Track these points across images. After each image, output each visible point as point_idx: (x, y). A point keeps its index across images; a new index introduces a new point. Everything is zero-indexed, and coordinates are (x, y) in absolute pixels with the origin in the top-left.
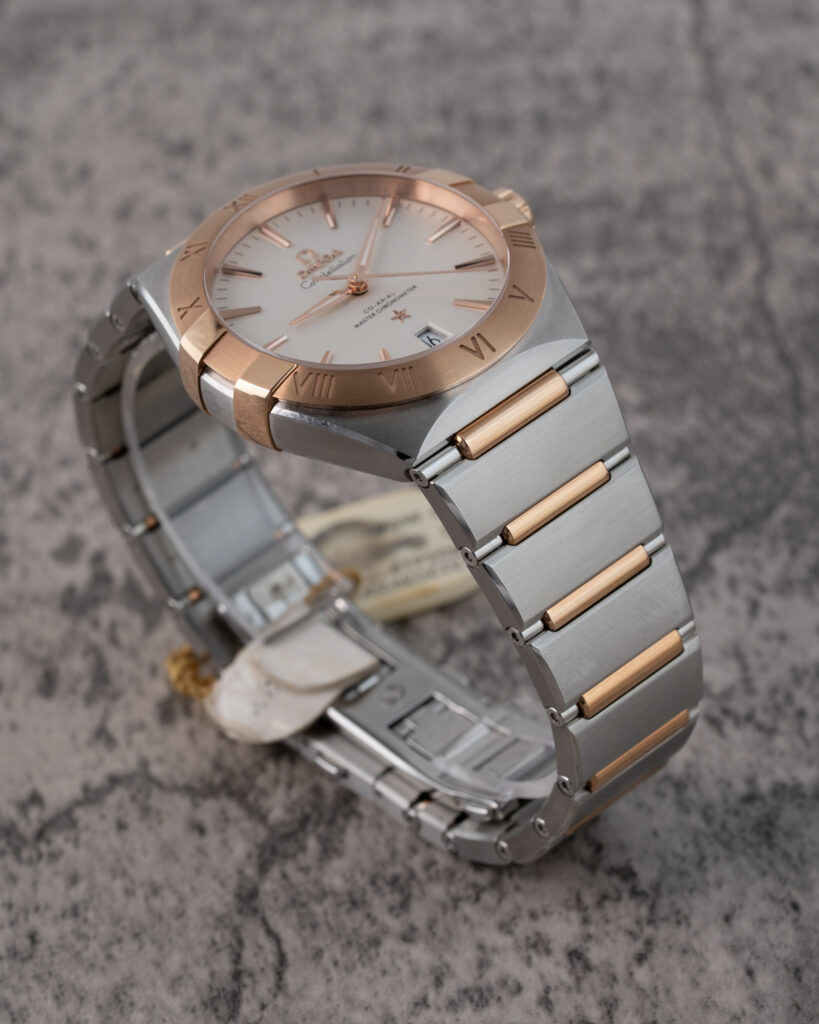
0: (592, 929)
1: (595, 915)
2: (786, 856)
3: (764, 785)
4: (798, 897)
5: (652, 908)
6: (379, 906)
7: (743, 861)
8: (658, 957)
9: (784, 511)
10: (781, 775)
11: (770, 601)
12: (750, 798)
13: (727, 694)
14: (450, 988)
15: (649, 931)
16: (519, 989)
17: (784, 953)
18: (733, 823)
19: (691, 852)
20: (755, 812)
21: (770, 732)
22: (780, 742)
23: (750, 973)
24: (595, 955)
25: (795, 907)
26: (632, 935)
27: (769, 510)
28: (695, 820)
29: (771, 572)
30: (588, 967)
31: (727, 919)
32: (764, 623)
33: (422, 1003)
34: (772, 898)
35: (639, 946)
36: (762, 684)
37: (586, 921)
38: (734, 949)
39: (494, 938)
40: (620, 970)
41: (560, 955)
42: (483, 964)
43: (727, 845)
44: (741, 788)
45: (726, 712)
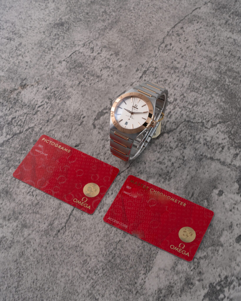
0: (176, 161)
1: (178, 160)
2: (200, 164)
3: (204, 154)
4: (198, 169)
5: (183, 162)
6: (158, 147)
7: (196, 162)
8: (180, 168)
9: (229, 123)
10: (206, 154)
11: (220, 133)
12: (201, 155)
13: (208, 142)
14: (159, 160)
15: (181, 165)
16: (165, 164)
17: (192, 175)
18: (198, 157)
19: (192, 158)
20: (201, 157)
21: (209, 148)
22: (209, 150)
23: (188, 175)
24: (174, 165)
25: (197, 170)
26: (180, 164)
28: (194, 155)
29: (223, 129)
30: (173, 166)
31: (190, 168)
32: (217, 135)
33: (155, 161)
34: (196, 168)
35: (179, 166)
36: (212, 142)
37: (176, 160)
38: (188, 172)
39: (167, 157)
40: (176, 168)
41: (171, 163)
42: (163, 159)
43: (196, 159)
44: (201, 154)
45: (206, 144)
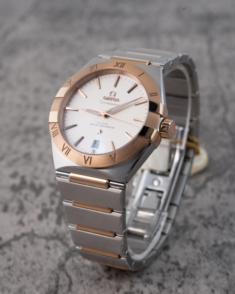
0: (165, 278)
1: (167, 274)
2: (225, 261)
3: (220, 242)
4: (228, 272)
5: (184, 273)
7: (212, 262)
8: (185, 286)
9: (229, 172)
10: (225, 240)
11: (224, 195)
12: (215, 245)
13: (210, 218)
14: (122, 292)
15: (183, 279)
16: (142, 293)
17: (223, 286)
18: (210, 252)
19: (197, 259)
20: (217, 249)
21: (222, 229)
22: (225, 231)
23: (213, 291)
24: (166, 285)
25: (228, 274)
26: (178, 280)
27: (224, 172)
28: (198, 251)
29: (224, 187)
30: (164, 288)
31: (207, 277)
32: (221, 200)
34: (220, 271)
35: (179, 283)
36: (220, 216)
37: (164, 276)
38: (208, 285)
40: (173, 289)
41: (155, 284)
42: (132, 286)
43: (207, 257)
44: (212, 243)
45: (209, 223)
